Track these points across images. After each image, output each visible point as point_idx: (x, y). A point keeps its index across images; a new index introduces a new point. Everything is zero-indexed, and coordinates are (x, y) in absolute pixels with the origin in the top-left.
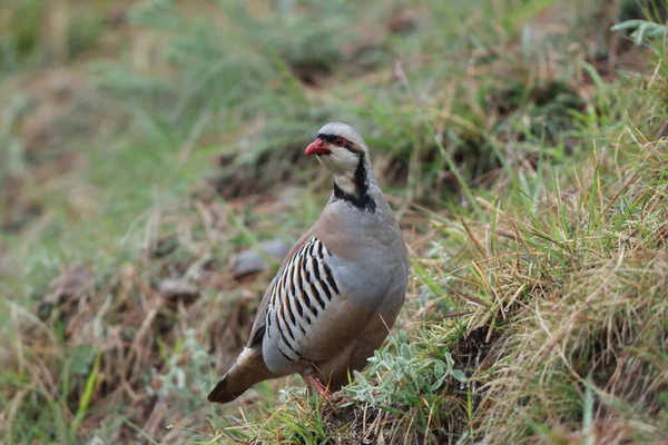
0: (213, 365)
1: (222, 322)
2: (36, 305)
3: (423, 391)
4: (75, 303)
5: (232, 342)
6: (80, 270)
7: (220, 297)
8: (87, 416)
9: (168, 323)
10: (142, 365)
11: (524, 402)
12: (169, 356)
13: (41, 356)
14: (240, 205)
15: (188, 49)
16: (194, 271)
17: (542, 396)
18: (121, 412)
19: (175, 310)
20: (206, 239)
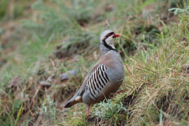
0: (55, 105)
1: (57, 93)
2: (5, 88)
3: (114, 113)
4: (16, 88)
5: (60, 99)
6: (17, 78)
7: (57, 86)
8: (19, 120)
9: (42, 93)
10: (35, 105)
11: (143, 116)
12: (42, 103)
13: (6, 103)
14: (63, 60)
15: (48, 16)
16: (49, 79)
17: (148, 114)
18: (29, 119)
19: (44, 90)
20: (53, 70)
